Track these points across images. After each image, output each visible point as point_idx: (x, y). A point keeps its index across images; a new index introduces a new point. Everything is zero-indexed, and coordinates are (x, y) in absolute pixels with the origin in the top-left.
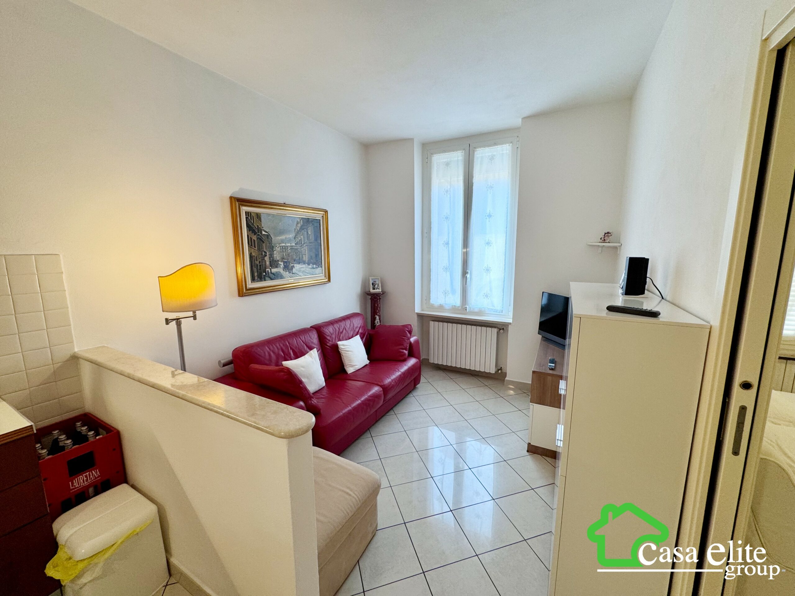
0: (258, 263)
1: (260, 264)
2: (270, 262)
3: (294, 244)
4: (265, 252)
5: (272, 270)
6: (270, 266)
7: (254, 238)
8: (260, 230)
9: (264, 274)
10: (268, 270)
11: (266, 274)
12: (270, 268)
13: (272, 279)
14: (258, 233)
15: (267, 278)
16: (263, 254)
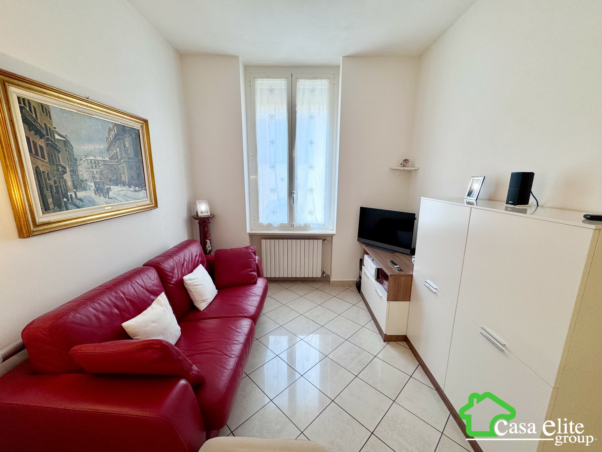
0: (53, 184)
1: (56, 185)
2: (73, 181)
3: (107, 159)
4: (65, 168)
5: (78, 194)
6: (74, 189)
7: (41, 143)
8: (50, 132)
9: (65, 200)
10: (71, 194)
11: (68, 200)
12: (75, 190)
13: (78, 207)
14: (48, 135)
15: (70, 206)
16: (60, 170)
